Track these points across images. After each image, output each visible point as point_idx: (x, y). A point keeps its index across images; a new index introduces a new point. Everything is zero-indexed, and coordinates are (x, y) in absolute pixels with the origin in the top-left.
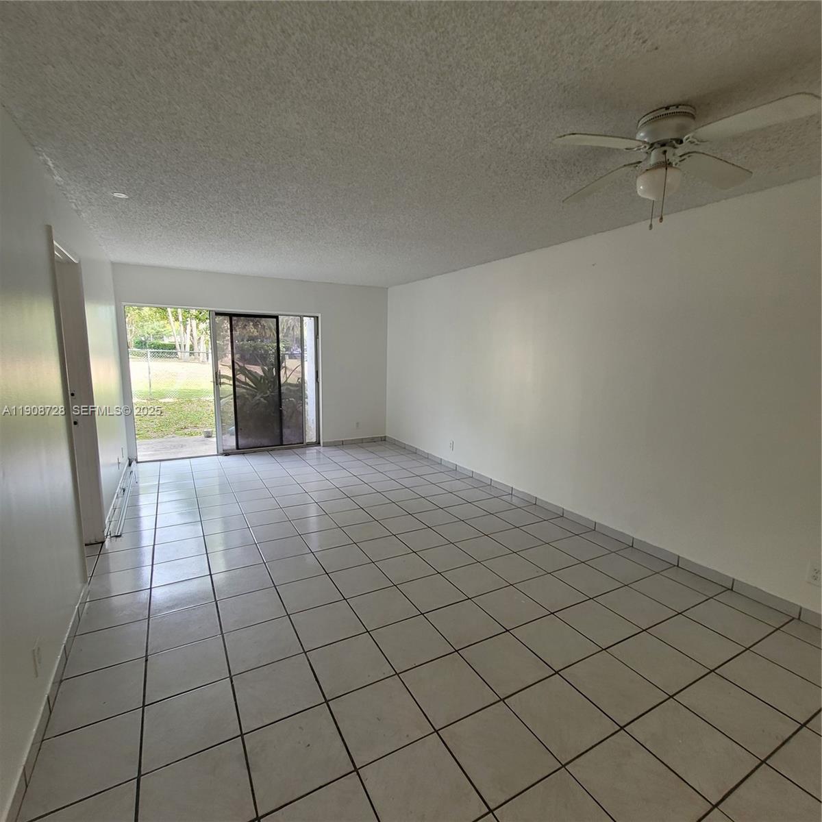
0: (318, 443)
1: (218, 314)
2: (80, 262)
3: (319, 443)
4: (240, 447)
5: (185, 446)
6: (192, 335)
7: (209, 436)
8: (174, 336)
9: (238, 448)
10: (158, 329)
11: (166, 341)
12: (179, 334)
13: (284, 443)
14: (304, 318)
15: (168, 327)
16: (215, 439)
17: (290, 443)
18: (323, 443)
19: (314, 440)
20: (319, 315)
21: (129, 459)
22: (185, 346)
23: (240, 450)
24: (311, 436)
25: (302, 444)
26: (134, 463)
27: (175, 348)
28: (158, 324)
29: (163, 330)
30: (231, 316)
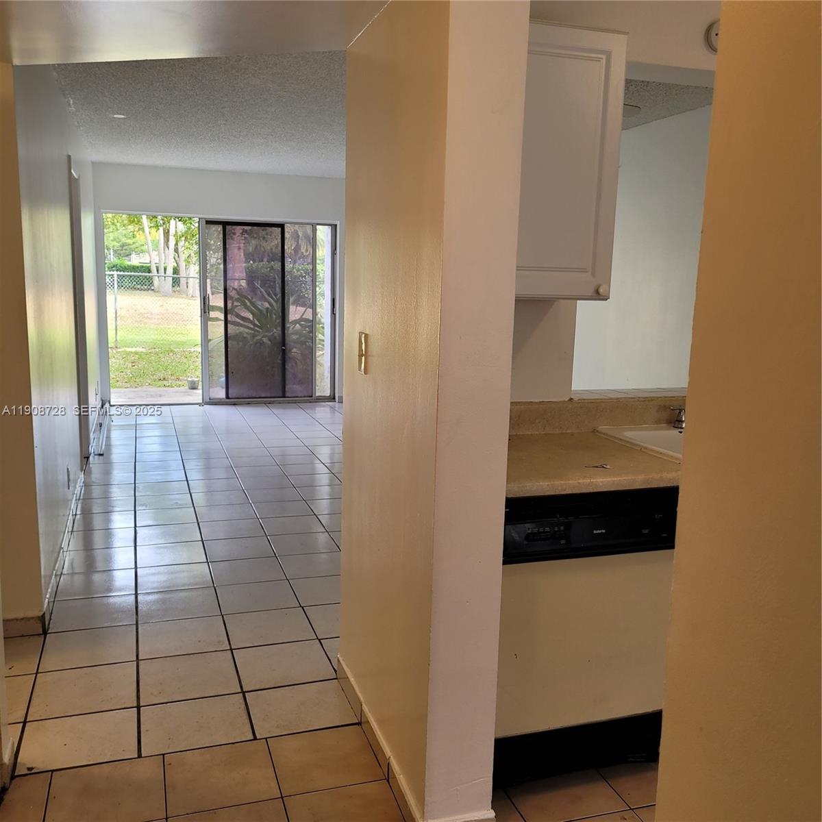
0: (332, 398)
1: (209, 222)
2: (79, 177)
3: (334, 398)
4: (230, 396)
5: (164, 395)
6: (176, 250)
7: (193, 387)
8: (149, 252)
9: (227, 397)
10: (124, 240)
11: (135, 261)
12: (156, 249)
13: (287, 395)
14: (318, 227)
15: (140, 238)
16: (200, 392)
17: (294, 395)
18: (339, 397)
19: (327, 393)
20: (338, 223)
21: (102, 401)
22: (165, 269)
23: (230, 400)
24: (323, 388)
25: (310, 399)
26: (107, 405)
27: (149, 271)
28: (124, 232)
29: (130, 241)
30: (225, 224)
